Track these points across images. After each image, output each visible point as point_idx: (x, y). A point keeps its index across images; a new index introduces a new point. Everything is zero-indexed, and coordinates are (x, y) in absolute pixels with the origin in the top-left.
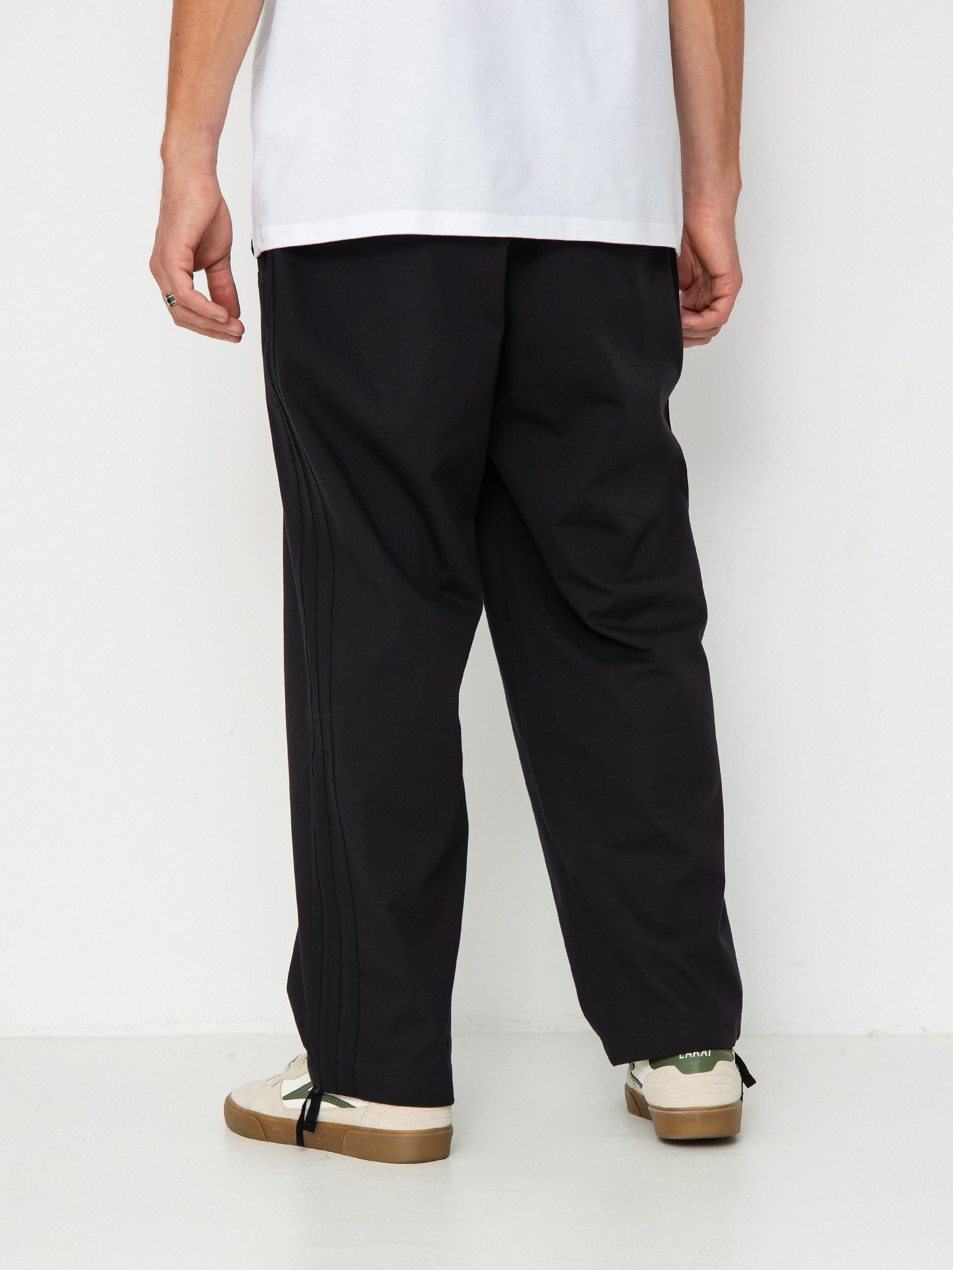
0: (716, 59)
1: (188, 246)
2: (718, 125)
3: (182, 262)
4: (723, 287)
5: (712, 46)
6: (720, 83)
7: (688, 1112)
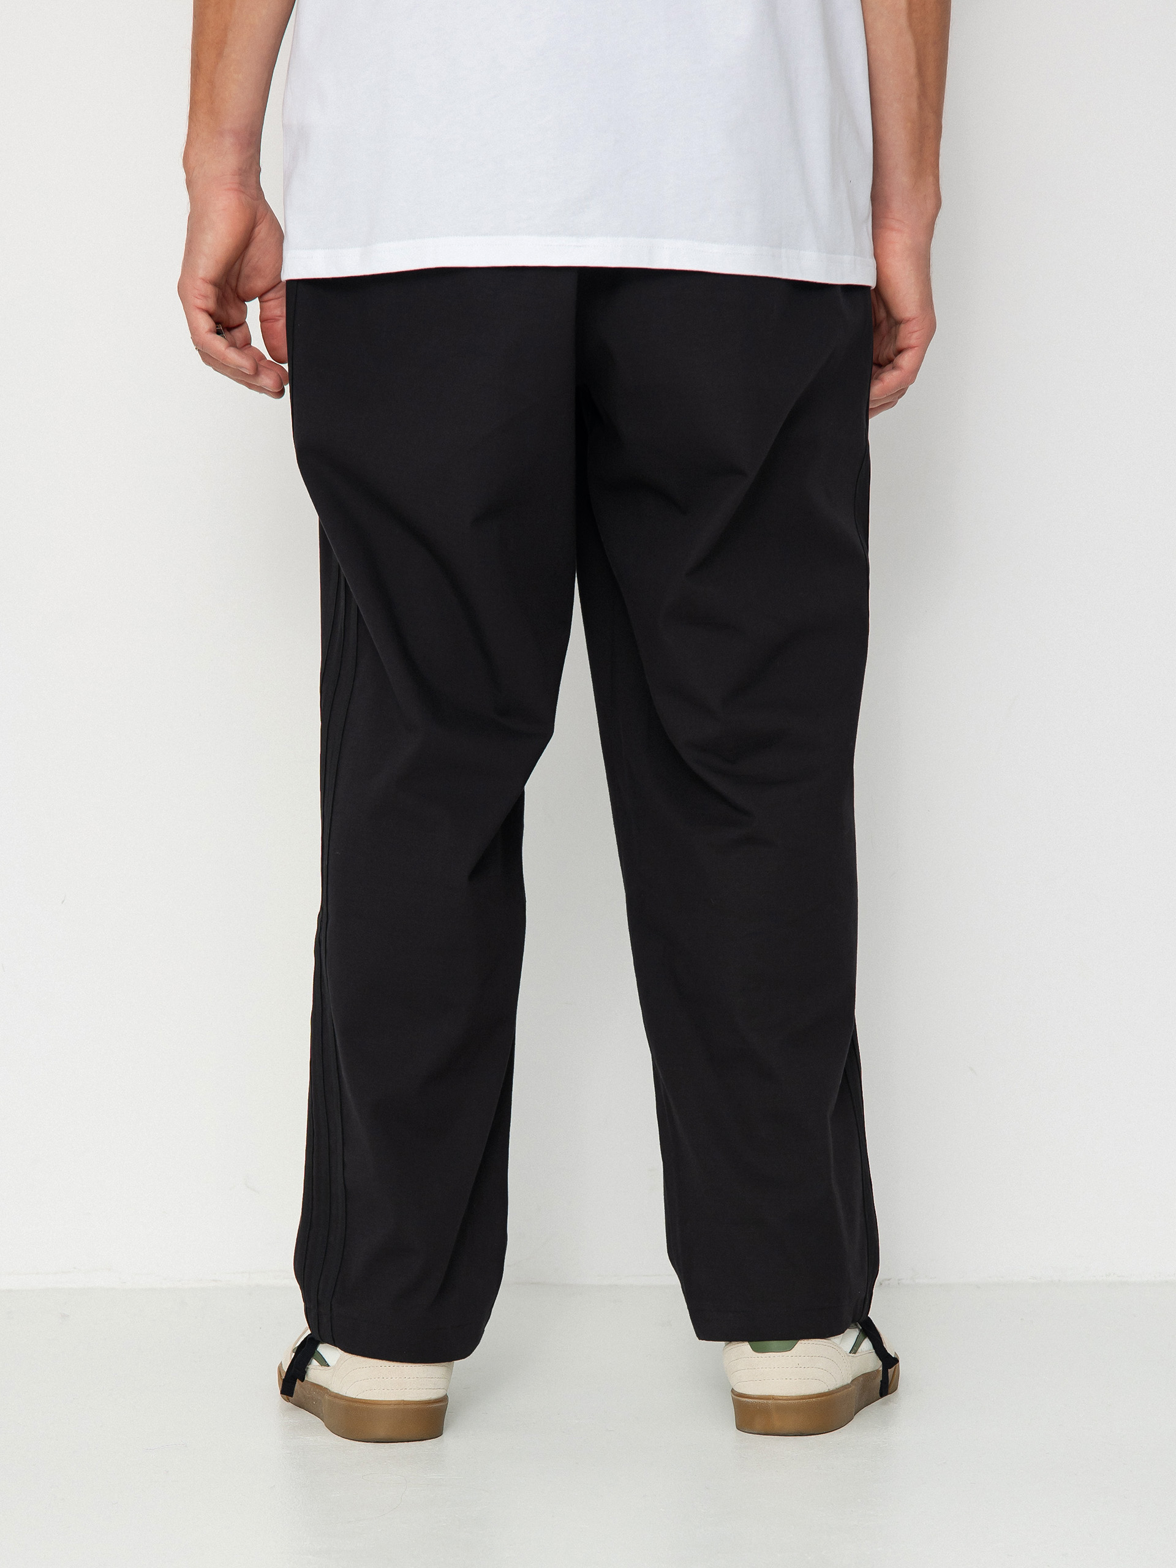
0: (908, 39)
1: (204, 280)
2: (909, 124)
3: (199, 301)
4: (909, 335)
5: (903, 21)
6: (912, 70)
7: (759, 1401)
